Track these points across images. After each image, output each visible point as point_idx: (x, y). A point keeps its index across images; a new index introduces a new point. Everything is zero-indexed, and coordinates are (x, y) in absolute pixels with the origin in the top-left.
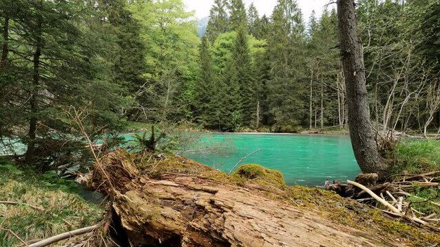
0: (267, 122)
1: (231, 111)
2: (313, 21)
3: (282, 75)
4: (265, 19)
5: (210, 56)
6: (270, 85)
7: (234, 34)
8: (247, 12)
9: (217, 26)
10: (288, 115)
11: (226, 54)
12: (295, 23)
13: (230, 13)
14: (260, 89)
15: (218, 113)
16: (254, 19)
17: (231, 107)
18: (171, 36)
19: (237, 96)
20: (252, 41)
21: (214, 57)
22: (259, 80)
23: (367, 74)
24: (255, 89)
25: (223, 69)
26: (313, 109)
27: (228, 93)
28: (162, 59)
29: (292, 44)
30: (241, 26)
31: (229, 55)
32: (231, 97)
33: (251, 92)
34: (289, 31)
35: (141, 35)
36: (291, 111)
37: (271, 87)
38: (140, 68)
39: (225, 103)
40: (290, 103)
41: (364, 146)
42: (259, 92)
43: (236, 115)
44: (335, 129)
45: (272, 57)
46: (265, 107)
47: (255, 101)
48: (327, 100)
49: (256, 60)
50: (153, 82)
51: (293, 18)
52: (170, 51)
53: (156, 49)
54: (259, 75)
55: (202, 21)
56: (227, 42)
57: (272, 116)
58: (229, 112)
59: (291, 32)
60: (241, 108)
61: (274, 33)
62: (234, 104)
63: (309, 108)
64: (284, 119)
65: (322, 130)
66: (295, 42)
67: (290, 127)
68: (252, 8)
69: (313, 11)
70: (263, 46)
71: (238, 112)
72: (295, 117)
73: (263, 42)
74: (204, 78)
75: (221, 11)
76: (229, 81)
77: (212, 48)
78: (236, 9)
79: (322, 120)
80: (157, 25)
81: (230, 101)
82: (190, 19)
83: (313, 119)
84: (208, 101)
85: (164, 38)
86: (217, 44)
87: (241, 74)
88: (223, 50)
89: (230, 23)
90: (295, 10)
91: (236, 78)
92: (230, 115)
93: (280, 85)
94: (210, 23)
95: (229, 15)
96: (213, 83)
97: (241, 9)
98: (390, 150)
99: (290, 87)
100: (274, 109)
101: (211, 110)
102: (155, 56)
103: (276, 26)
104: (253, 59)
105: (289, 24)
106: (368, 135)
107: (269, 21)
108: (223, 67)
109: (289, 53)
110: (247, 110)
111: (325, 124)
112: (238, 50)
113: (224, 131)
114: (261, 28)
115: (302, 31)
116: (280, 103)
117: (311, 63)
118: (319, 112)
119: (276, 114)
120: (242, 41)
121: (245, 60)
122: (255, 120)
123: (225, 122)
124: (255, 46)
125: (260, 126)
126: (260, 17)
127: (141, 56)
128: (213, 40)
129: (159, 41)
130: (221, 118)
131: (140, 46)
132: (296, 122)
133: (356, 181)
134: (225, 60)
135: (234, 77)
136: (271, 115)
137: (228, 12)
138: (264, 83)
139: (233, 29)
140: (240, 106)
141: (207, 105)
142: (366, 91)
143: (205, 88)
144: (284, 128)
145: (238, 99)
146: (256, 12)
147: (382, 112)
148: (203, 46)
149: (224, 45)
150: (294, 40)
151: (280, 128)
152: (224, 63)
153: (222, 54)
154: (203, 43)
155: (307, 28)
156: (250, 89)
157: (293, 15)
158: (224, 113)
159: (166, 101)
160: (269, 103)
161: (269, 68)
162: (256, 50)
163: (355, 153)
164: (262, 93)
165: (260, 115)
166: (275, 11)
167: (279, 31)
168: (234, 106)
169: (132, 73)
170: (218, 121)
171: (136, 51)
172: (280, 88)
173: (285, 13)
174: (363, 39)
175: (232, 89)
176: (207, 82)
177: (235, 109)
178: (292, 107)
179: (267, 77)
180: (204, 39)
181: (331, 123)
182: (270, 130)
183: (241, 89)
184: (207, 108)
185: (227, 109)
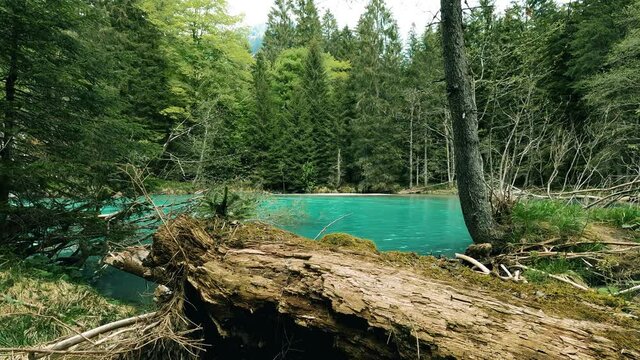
0: (352, 178)
1: (301, 162)
2: (413, 37)
3: (372, 112)
4: (347, 31)
5: (269, 82)
6: (356, 126)
7: (304, 51)
8: (320, 19)
9: (278, 38)
10: (380, 169)
11: (291, 79)
12: (389, 40)
13: (297, 19)
14: (342, 131)
15: (281, 165)
16: (331, 31)
17: (301, 156)
18: (209, 51)
19: (309, 141)
20: (329, 63)
21: (274, 83)
22: (340, 118)
23: (479, 117)
24: (335, 131)
25: (288, 102)
26: (414, 160)
27: (296, 137)
28: (195, 83)
29: (386, 69)
30: (314, 41)
31: (296, 82)
32: (301, 143)
33: (329, 136)
34: (381, 51)
35: (161, 48)
36: (384, 162)
37: (358, 128)
38: (161, 97)
39: (291, 151)
40: (383, 152)
41: (475, 209)
42: (340, 136)
43: (308, 169)
44: (443, 187)
45: (358, 85)
46: (348, 158)
47: (334, 149)
48: (432, 148)
49: (336, 90)
50: (182, 119)
51: (386, 32)
52: (208, 72)
53: (186, 69)
54: (341, 112)
55: (255, 29)
56: (293, 63)
57: (359, 169)
58: (298, 164)
59: (384, 52)
60: (315, 159)
61: (360, 52)
62: (305, 152)
63: (408, 159)
64: (376, 174)
65: (426, 189)
66: (390, 65)
67: (383, 184)
68: (328, 15)
69: (414, 25)
70: (345, 71)
71: (310, 164)
72: (391, 171)
73: (345, 64)
74: (260, 114)
75: (284, 16)
76: (297, 119)
77: (273, 70)
78: (305, 16)
79: (426, 175)
80: (188, 34)
81: (300, 148)
82: (238, 25)
83: (414, 173)
84: (266, 149)
85: (198, 53)
86: (278, 65)
87: (315, 110)
88: (287, 73)
89: (297, 35)
90: (390, 22)
91: (307, 114)
92: (298, 168)
93: (369, 126)
94: (267, 33)
95: (296, 23)
96: (273, 122)
97: (312, 16)
98: (507, 213)
99: (383, 129)
100: (361, 160)
101: (271, 161)
102: (184, 79)
103: (363, 43)
104: (331, 88)
105: (382, 41)
106: (481, 194)
107: (354, 34)
108: (288, 98)
109: (382, 81)
110: (324, 161)
111: (431, 181)
112: (310, 75)
113: (290, 192)
114: (342, 45)
115: (399, 51)
116: (369, 152)
117: (411, 95)
118: (422, 165)
119: (364, 167)
120: (315, 62)
121: (320, 89)
122: (335, 176)
123: (292, 180)
124: (333, 70)
125: (342, 184)
126: (341, 29)
127: (163, 80)
128: (273, 59)
129: (190, 57)
130: (285, 173)
131: (162, 64)
132: (391, 178)
133: (467, 254)
134: (291, 88)
135: (305, 113)
136: (357, 168)
137: (294, 19)
138: (347, 122)
139: (302, 44)
140: (313, 155)
141: (265, 154)
142: (477, 139)
143: (261, 129)
144: (375, 187)
145: (310, 146)
146: (334, 22)
147: (499, 165)
148: (259, 67)
149: (289, 67)
150: (387, 64)
151: (370, 187)
152: (289, 93)
153: (286, 80)
154: (258, 62)
155: (406, 47)
156: (327, 131)
157: (386, 28)
158: (290, 165)
159: (202, 147)
160: (355, 152)
161: (354, 102)
162: (335, 75)
163: (465, 218)
164: (344, 136)
165: (341, 168)
166: (361, 21)
167: (368, 49)
168: (305, 156)
169: (149, 104)
170: (281, 178)
171: (154, 71)
172: (370, 131)
173: (375, 24)
174: (474, 70)
175: (302, 131)
176: (265, 120)
177: (306, 159)
178: (387, 157)
179: (352, 115)
180: (259, 57)
181: (438, 179)
182: (356, 189)
183: (315, 130)
184: (265, 158)
185: (294, 159)
